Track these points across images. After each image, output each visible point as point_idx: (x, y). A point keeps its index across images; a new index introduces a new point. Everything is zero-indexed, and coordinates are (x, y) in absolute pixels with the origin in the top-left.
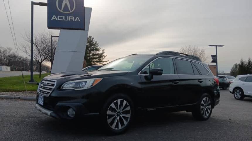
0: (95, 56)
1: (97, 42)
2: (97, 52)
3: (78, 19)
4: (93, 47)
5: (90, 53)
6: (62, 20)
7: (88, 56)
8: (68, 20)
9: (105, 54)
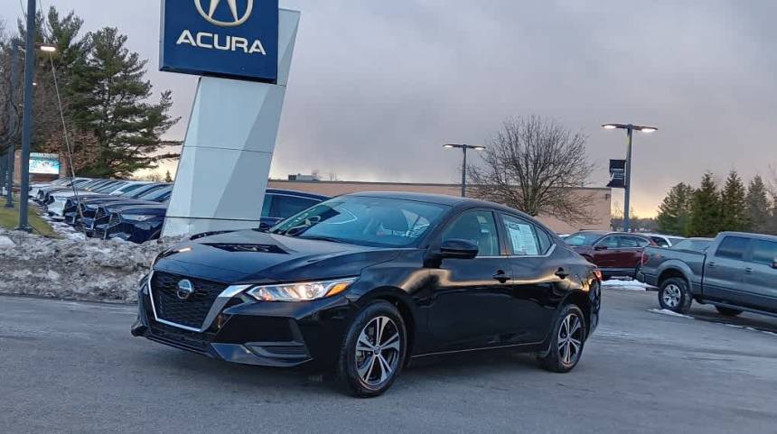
0: (127, 117)
1: (140, 60)
2: (139, 101)
3: (261, 46)
4: (118, 75)
5: (106, 103)
6: (210, 46)
7: (98, 116)
8: (227, 48)
9: (170, 113)
